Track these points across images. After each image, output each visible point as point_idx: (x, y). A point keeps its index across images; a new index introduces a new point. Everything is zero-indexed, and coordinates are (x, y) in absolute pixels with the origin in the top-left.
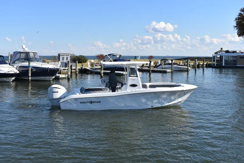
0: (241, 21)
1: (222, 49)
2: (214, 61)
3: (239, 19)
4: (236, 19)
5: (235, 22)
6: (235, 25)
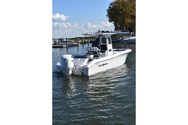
0: (110, 12)
1: (99, 30)
2: (95, 39)
3: (109, 10)
4: (107, 10)
5: (107, 12)
6: (107, 14)
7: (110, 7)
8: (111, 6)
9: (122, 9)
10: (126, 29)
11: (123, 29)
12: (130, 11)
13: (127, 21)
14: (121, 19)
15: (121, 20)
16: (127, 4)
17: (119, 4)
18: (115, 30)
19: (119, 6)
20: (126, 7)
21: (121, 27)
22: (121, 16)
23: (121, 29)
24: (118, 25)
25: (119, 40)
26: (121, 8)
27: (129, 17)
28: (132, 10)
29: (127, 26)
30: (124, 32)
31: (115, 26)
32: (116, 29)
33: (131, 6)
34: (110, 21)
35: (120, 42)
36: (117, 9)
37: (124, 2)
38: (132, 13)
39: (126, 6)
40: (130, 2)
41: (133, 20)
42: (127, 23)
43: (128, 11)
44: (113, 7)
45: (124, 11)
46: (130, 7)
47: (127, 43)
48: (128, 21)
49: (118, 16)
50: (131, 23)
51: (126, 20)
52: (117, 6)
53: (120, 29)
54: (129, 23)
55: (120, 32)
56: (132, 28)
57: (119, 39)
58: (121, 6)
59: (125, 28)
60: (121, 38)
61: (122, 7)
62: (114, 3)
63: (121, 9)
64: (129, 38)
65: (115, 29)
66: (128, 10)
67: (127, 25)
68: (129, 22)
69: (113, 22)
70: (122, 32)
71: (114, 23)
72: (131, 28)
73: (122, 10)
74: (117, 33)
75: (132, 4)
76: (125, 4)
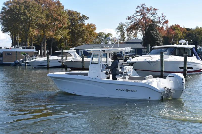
7: (4, 8)
8: (6, 7)
9: (24, 12)
10: (30, 46)
11: (25, 45)
12: (36, 17)
13: (32, 33)
14: (22, 28)
15: (23, 30)
16: (33, 6)
17: (20, 5)
18: (12, 46)
19: (19, 7)
20: (31, 10)
21: (22, 41)
22: (22, 24)
23: (23, 44)
24: (18, 39)
25: (19, 63)
26: (22, 11)
27: (36, 26)
28: (40, 16)
29: (32, 40)
30: (27, 48)
31: (12, 38)
32: (15, 44)
33: (39, 9)
34: (4, 31)
35: (20, 65)
36: (16, 12)
37: (28, 3)
38: (39, 21)
39: (31, 8)
40: (37, 3)
41: (42, 32)
42: (33, 36)
43: (34, 17)
44: (10, 8)
45: (27, 16)
46: (37, 10)
47: (32, 67)
48: (34, 33)
49: (18, 24)
50: (38, 36)
51: (31, 30)
52: (16, 7)
53: (20, 44)
54: (35, 36)
55: (20, 49)
56: (41, 44)
57: (18, 61)
58: (23, 8)
59: (28, 43)
60: (22, 59)
61: (24, 9)
62: (11, 3)
63: (22, 12)
64: (35, 58)
65: (12, 44)
66: (33, 15)
67: (31, 39)
68: (36, 34)
69: (10, 33)
70: (24, 48)
71: (10, 35)
72: (38, 43)
73: (25, 14)
74: (16, 51)
75: (40, 6)
76: (29, 5)
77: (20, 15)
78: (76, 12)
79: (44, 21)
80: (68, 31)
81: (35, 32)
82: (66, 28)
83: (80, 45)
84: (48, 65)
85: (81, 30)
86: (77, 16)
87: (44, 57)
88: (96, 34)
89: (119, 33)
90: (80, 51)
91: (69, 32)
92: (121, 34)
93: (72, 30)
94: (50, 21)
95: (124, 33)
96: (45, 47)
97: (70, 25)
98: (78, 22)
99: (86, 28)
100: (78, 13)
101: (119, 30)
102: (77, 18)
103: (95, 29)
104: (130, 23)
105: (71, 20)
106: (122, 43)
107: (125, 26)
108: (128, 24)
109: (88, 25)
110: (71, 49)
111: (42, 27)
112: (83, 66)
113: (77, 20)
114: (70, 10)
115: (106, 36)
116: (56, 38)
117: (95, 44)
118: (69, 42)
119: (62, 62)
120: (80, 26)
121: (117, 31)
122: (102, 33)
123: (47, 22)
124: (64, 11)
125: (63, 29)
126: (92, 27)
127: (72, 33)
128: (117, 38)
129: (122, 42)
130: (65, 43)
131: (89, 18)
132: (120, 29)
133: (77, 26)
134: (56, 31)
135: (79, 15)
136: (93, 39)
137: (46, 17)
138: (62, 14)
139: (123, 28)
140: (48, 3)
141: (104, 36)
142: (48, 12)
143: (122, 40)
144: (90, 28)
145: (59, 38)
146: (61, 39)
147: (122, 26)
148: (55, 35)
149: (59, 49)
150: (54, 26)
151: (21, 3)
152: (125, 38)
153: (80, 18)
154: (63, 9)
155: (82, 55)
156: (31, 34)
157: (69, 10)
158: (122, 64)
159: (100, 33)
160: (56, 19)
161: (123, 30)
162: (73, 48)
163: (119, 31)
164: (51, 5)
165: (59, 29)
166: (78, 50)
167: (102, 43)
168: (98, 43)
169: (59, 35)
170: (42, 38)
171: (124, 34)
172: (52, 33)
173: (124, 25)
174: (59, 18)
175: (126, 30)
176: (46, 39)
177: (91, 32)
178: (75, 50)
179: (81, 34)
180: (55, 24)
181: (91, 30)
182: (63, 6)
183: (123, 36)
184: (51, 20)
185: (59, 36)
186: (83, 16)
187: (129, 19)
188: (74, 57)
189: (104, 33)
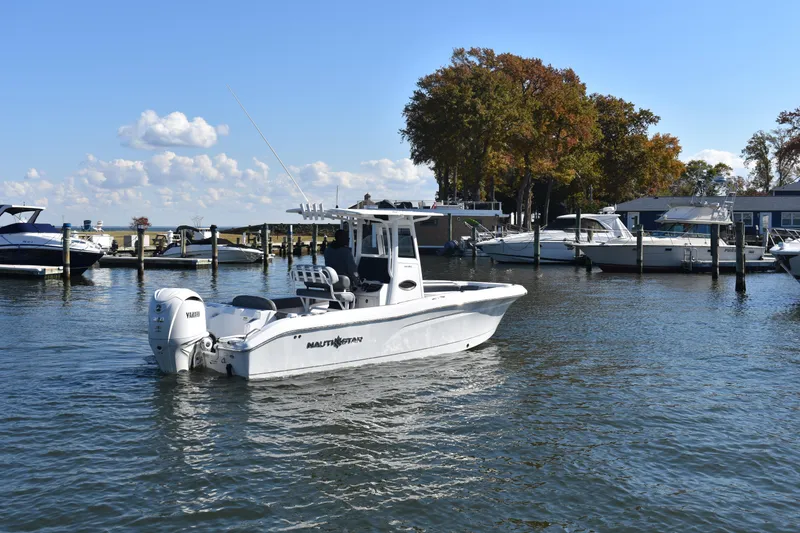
0: (420, 117)
1: (367, 197)
3: (415, 108)
4: (407, 110)
5: (405, 118)
6: (405, 127)
7: (418, 96)
8: (424, 91)
9: (474, 105)
10: (489, 199)
11: (474, 197)
12: (507, 119)
13: (493, 162)
14: (466, 150)
15: (469, 154)
16: (498, 87)
17: (463, 84)
18: (437, 200)
19: (460, 91)
20: (491, 97)
21: (466, 185)
22: (467, 138)
23: (468, 195)
24: (453, 179)
25: (457, 248)
26: (467, 102)
27: (505, 145)
28: (517, 115)
29: (493, 185)
30: (479, 207)
31: (439, 179)
32: (445, 194)
33: (515, 95)
34: (418, 158)
35: (461, 254)
36: (452, 105)
37: (484, 78)
38: (515, 129)
39: (492, 93)
40: (509, 79)
41: (523, 159)
42: (496, 172)
43: (499, 119)
44: (435, 94)
45: (481, 116)
46: (508, 98)
47: (492, 260)
48: (498, 163)
49: (456, 138)
50: (510, 172)
51: (491, 155)
52: (450, 92)
53: (459, 195)
54: (501, 171)
55: (460, 209)
56: (517, 194)
57: (457, 243)
58: (471, 93)
59: (482, 192)
60: (465, 238)
61: (474, 97)
62: (437, 81)
63: (468, 106)
64: (500, 235)
65: (438, 193)
66: (499, 112)
67: (492, 179)
68: (503, 166)
69: (432, 164)
70: (471, 207)
71: (433, 169)
72: (510, 192)
73: (475, 112)
74: (449, 215)
75: (518, 87)
76: (488, 85)
77: (463, 113)
78: (621, 100)
79: (527, 129)
80: (596, 158)
81: (501, 160)
82: (589, 149)
83: (631, 199)
84: (536, 255)
85: (634, 154)
86: (625, 114)
87: (525, 231)
88: (680, 165)
89: (754, 164)
90: (631, 216)
91: (601, 161)
92: (759, 165)
93: (609, 154)
94: (545, 128)
95: (767, 163)
96: (530, 203)
97: (602, 140)
98: (627, 132)
99: (651, 149)
100: (626, 106)
101: (753, 155)
102: (623, 119)
103: (677, 150)
104: (789, 131)
105: (606, 126)
106: (760, 194)
107: (773, 140)
108: (783, 134)
109: (657, 138)
110: (606, 209)
111: (523, 147)
112: (639, 261)
113: (623, 126)
114: (605, 95)
115: (710, 172)
116: (560, 177)
117: (675, 195)
118: (600, 190)
119: (578, 248)
120: (632, 142)
121: (747, 155)
122: (699, 162)
123: (535, 132)
124: (586, 98)
125: (582, 151)
126: (667, 146)
127: (607, 163)
128: (745, 177)
129: (760, 190)
130: (588, 192)
131: (658, 118)
132: (757, 149)
133: (623, 143)
134: (562, 159)
135: (630, 110)
136: (670, 182)
137: (534, 118)
138: (580, 107)
139: (765, 148)
140: (539, 77)
141: (705, 171)
142: (540, 104)
143: (761, 186)
144: (663, 147)
145: (570, 178)
146: (574, 182)
147: (763, 143)
148: (558, 169)
149: (569, 209)
150: (556, 143)
151: (465, 79)
152: (771, 178)
153: (633, 120)
154: (583, 94)
155: (638, 227)
156: (492, 166)
157: (601, 97)
158: (760, 258)
159: (693, 162)
160: (561, 123)
161: (767, 153)
162: (613, 208)
163: (751, 158)
164: (548, 84)
165: (571, 153)
166: (626, 212)
167: (698, 194)
168: (685, 194)
169: (570, 168)
170: (522, 178)
171: (767, 167)
172: (548, 164)
173: (767, 139)
174: (572, 119)
175: (776, 154)
176: (533, 180)
177: (665, 158)
178: (616, 213)
179: (635, 165)
180: (558, 136)
181: (665, 154)
182: (584, 84)
183: (763, 170)
184: (548, 126)
185: (570, 171)
186: (643, 112)
187: (784, 119)
188: (611, 235)
189: (704, 164)
